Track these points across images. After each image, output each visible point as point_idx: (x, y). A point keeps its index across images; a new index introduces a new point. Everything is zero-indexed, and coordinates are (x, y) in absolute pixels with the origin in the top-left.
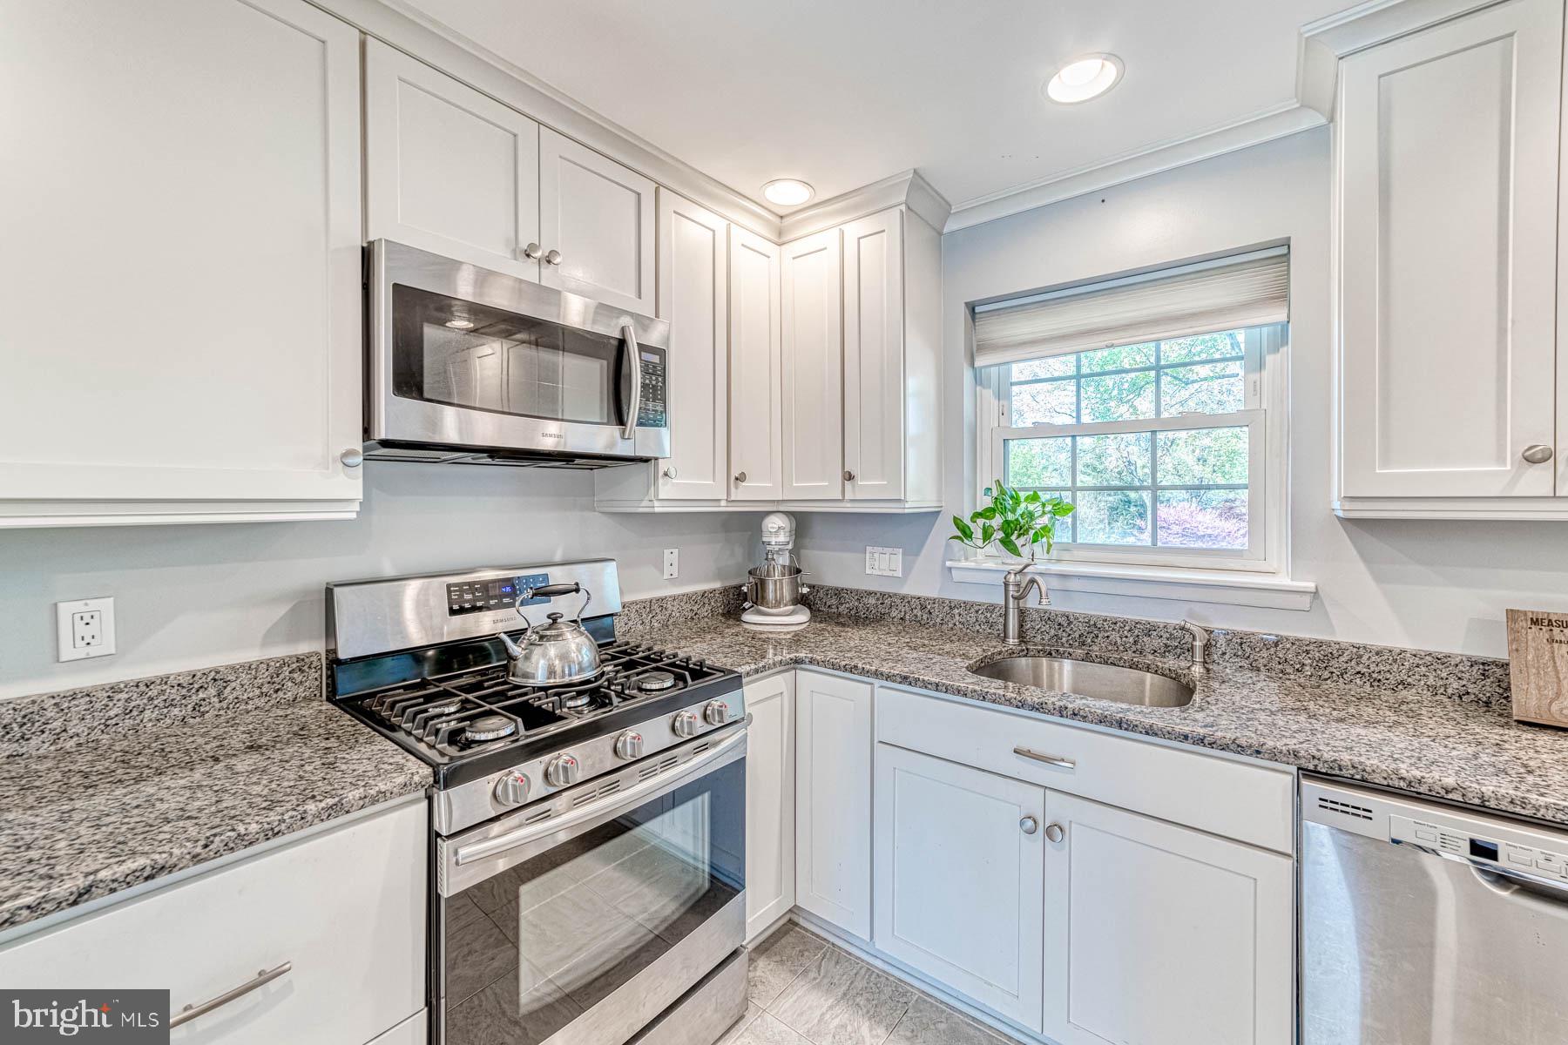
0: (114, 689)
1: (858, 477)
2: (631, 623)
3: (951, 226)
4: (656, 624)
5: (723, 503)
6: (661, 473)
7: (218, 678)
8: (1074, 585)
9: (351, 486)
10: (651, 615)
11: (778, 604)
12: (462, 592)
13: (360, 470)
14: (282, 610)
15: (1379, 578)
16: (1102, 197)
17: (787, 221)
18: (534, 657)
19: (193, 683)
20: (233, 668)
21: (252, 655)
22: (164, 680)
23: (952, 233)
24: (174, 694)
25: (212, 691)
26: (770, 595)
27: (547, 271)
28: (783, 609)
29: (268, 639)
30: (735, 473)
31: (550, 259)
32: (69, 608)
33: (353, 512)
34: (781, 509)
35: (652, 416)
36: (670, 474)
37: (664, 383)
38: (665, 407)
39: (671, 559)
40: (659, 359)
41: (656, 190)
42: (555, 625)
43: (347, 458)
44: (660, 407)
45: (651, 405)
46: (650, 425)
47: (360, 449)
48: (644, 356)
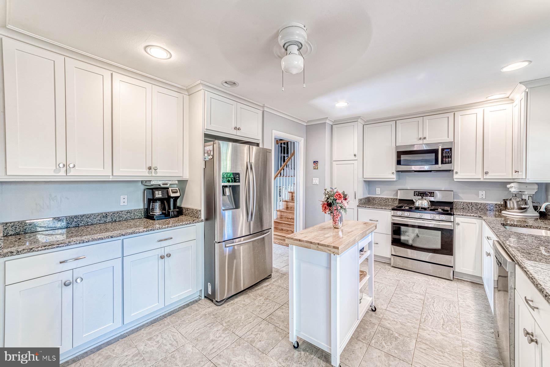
0: (380, 198)
2: (464, 206)
4: (474, 209)
6: (455, 173)
9: (394, 177)
10: (472, 206)
12: (417, 193)
13: (396, 174)
14: (395, 192)
19: (386, 199)
20: (390, 198)
21: (392, 197)
22: (383, 198)
24: (384, 200)
25: (387, 200)
26: (509, 206)
27: (424, 140)
29: (394, 196)
30: (486, 171)
31: (425, 138)
32: (377, 189)
33: (395, 180)
34: (515, 181)
35: (446, 162)
36: (457, 173)
37: (451, 154)
38: (451, 160)
39: (482, 193)
40: (449, 150)
41: (454, 114)
42: (422, 198)
43: (393, 173)
44: (450, 160)
45: (447, 160)
46: (446, 163)
47: (395, 172)
48: (445, 150)
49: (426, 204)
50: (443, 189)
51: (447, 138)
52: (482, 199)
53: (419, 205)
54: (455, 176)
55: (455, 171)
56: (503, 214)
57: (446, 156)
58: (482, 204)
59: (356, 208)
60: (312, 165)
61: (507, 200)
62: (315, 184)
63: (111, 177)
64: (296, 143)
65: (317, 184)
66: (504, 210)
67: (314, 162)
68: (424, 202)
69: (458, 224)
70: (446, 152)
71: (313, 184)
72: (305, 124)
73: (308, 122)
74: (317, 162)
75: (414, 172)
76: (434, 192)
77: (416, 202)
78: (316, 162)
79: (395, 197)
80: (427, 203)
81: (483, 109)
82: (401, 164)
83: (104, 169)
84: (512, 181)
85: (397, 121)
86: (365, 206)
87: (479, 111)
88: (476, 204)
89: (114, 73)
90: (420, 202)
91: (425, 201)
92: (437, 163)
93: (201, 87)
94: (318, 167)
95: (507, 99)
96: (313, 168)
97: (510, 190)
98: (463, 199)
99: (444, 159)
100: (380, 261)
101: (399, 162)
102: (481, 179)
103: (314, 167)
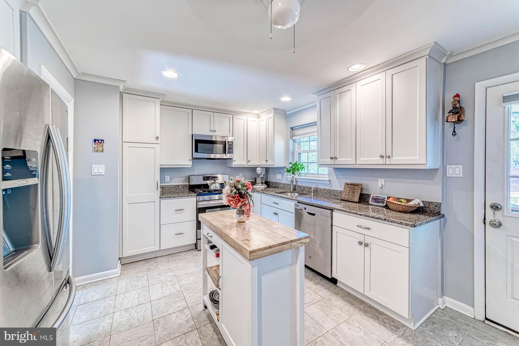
0: (169, 185)
1: (268, 161)
3: (287, 113)
5: (246, 165)
6: (233, 161)
7: (178, 186)
8: (303, 180)
9: (190, 163)
11: (259, 184)
12: (205, 178)
13: (191, 161)
14: (184, 179)
15: (337, 178)
16: (306, 109)
17: (259, 115)
18: (212, 186)
19: (176, 186)
20: (180, 185)
22: (173, 185)
23: (288, 114)
24: (174, 187)
26: (257, 182)
27: (215, 133)
28: (260, 185)
29: (183, 182)
30: (248, 160)
31: (215, 131)
32: (166, 176)
34: (260, 166)
37: (233, 147)
38: (233, 151)
39: (241, 175)
41: (233, 116)
42: (215, 182)
46: (230, 153)
47: (191, 159)
51: (228, 133)
54: (234, 163)
55: (234, 159)
61: (256, 178)
62: (97, 174)
65: (101, 174)
67: (95, 141)
70: (230, 144)
71: (93, 174)
72: (75, 76)
74: (101, 140)
78: (100, 142)
79: (188, 184)
81: (247, 117)
82: (199, 151)
85: (193, 110)
86: (169, 196)
92: (225, 152)
94: (103, 149)
95: (257, 115)
96: (91, 149)
97: (257, 172)
99: (230, 150)
101: (196, 150)
103: (95, 148)
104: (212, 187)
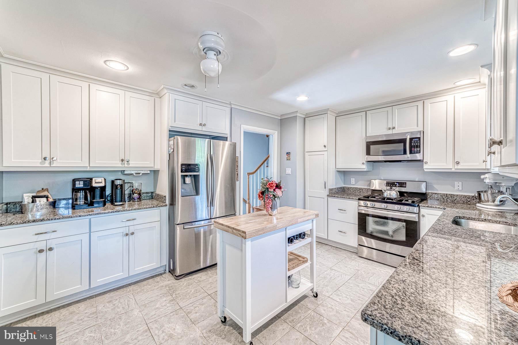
0: (354, 188)
4: (449, 200)
6: (424, 163)
9: (365, 167)
10: (447, 198)
12: (389, 183)
13: (365, 165)
14: (369, 182)
19: (360, 189)
20: (363, 188)
22: (357, 188)
24: (358, 190)
27: (393, 130)
29: (367, 186)
30: (457, 161)
31: (394, 128)
32: (351, 179)
33: (365, 170)
34: (489, 172)
35: (414, 151)
36: (426, 163)
37: (420, 144)
38: (420, 149)
39: (458, 185)
40: (418, 139)
41: (424, 102)
42: (391, 188)
43: (363, 164)
44: (418, 149)
45: (416, 149)
46: (414, 153)
47: (365, 162)
48: (414, 140)
49: (394, 194)
50: (417, 180)
51: (416, 127)
52: (458, 190)
53: (387, 195)
54: (425, 166)
55: (424, 161)
56: (477, 207)
57: (414, 146)
58: (458, 195)
59: (326, 198)
60: (286, 156)
61: (482, 192)
62: (288, 174)
63: (88, 168)
64: (270, 135)
65: (290, 174)
66: (479, 202)
67: (287, 153)
68: (392, 193)
69: (423, 216)
70: (414, 141)
71: (286, 174)
72: (279, 118)
73: (282, 115)
75: (383, 162)
76: (406, 183)
77: (385, 192)
78: (289, 154)
79: (369, 188)
80: (396, 194)
81: (453, 95)
82: (371, 154)
83: (82, 161)
84: (486, 171)
85: (367, 112)
86: (334, 196)
87: (449, 98)
88: (452, 196)
89: (91, 84)
90: (389, 192)
91: (394, 192)
92: (405, 153)
93: (165, 91)
94: (290, 158)
96: (286, 159)
97: (485, 181)
98: (437, 190)
99: (413, 149)
100: (349, 250)
101: (368, 153)
102: (453, 170)
104: (387, 194)
